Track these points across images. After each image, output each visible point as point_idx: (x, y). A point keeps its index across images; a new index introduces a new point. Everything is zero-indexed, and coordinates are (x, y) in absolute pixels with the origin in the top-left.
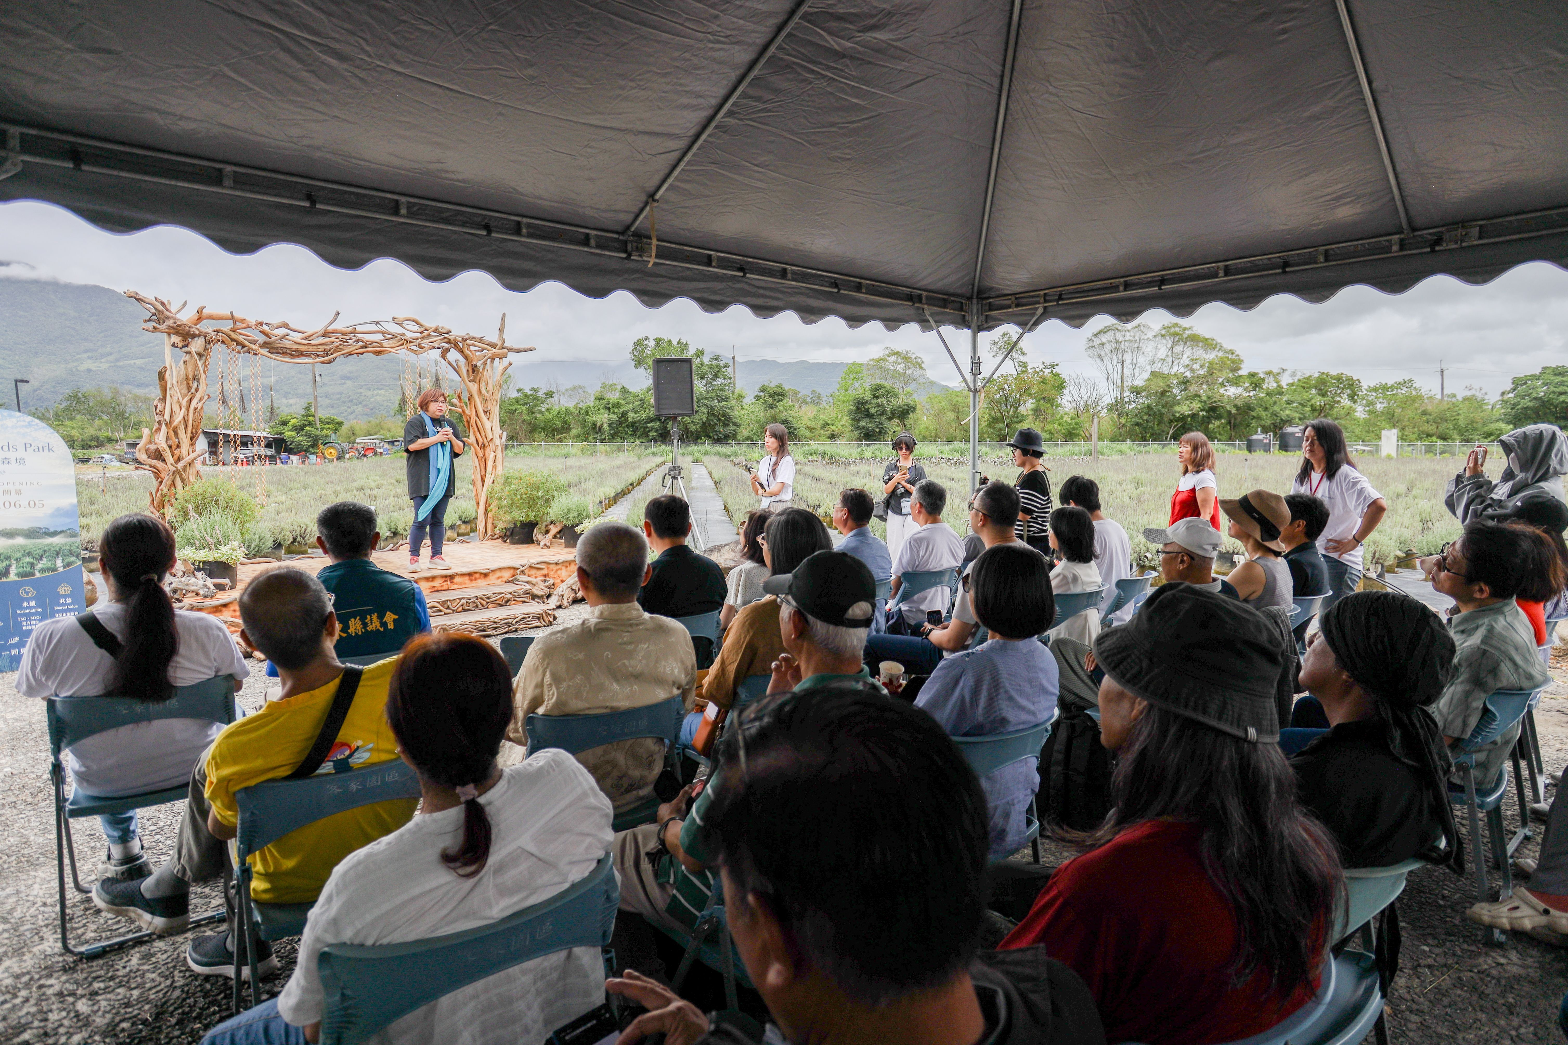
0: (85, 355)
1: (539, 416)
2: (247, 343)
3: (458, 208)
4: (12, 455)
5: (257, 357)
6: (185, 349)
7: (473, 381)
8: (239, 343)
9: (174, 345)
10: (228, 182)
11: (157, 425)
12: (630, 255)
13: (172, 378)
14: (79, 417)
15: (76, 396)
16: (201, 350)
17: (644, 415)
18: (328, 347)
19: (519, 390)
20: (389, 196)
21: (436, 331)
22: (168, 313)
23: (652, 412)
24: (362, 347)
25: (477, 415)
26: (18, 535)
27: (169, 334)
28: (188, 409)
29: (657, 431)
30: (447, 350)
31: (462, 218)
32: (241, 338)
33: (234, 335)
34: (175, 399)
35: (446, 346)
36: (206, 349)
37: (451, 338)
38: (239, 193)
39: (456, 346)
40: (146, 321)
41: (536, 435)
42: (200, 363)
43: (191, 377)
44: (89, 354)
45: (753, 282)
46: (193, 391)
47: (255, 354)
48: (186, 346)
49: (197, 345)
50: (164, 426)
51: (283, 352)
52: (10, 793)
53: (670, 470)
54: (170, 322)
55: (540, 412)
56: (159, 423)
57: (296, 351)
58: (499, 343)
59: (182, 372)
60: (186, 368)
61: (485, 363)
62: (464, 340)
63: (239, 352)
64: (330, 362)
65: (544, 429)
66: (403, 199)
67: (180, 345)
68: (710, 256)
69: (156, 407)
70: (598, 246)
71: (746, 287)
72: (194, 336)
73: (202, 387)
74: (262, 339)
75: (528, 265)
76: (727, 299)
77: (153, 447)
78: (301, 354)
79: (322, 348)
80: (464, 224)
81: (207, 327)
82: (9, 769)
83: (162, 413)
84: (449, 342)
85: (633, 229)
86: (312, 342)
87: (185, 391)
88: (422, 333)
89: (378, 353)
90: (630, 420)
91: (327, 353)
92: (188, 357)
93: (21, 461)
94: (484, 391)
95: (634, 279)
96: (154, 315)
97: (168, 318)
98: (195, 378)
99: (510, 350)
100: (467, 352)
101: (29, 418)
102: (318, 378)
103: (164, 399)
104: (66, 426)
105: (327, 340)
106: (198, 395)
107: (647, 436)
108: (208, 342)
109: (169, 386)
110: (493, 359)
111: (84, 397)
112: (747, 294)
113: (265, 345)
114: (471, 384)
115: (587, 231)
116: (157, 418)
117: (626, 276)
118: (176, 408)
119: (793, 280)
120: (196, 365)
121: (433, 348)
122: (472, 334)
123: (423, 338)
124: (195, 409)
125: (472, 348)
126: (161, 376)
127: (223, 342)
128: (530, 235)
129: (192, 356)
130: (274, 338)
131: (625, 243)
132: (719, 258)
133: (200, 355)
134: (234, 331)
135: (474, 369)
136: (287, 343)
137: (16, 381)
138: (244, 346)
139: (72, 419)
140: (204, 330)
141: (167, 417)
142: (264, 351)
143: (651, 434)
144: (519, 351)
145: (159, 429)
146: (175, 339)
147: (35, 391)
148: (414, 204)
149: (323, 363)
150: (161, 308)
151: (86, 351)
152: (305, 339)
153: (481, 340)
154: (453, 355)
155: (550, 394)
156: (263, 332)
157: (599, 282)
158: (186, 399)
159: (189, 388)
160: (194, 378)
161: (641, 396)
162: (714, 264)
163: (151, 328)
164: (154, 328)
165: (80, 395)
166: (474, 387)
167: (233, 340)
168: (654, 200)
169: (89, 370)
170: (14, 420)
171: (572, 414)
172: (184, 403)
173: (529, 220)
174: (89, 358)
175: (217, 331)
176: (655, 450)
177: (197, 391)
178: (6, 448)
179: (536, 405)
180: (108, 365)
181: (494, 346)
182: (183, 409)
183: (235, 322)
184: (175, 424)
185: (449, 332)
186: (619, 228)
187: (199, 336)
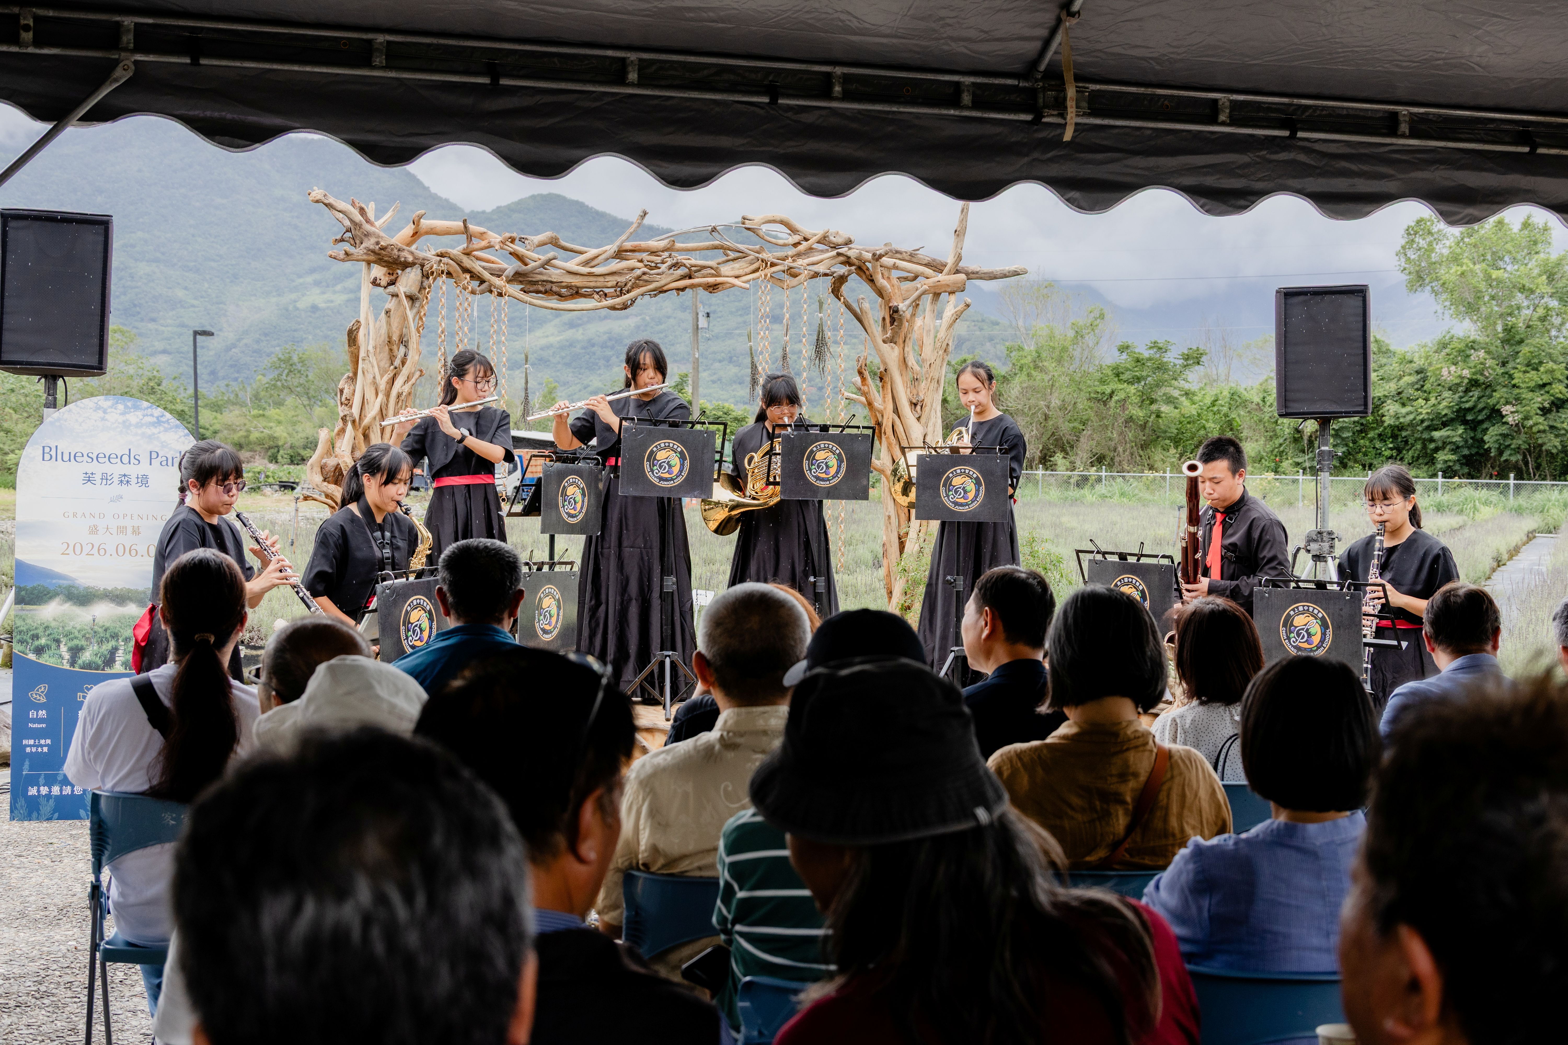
0: (309, 279)
1: (1165, 408)
2: (486, 275)
3: (722, 61)
4: (133, 471)
5: (503, 300)
6: (391, 289)
7: (892, 340)
8: (474, 276)
9: (375, 283)
10: (378, 60)
11: (340, 424)
12: (1039, 116)
13: (368, 341)
14: (290, 401)
15: (288, 361)
16: (414, 290)
17: (1423, 409)
18: (622, 279)
19: (1123, 349)
20: (610, 53)
21: (824, 240)
22: (367, 227)
23: (1446, 403)
24: (683, 277)
25: (896, 411)
26: (131, 599)
27: (369, 263)
28: (388, 395)
29: (1456, 449)
30: (842, 280)
31: (732, 77)
32: (477, 267)
33: (467, 262)
34: (369, 377)
35: (842, 270)
36: (422, 288)
37: (852, 254)
38: (393, 74)
39: (861, 270)
40: (337, 241)
41: (1157, 455)
42: (410, 314)
43: (395, 338)
44: (317, 276)
45: (1317, 147)
46: (397, 362)
47: (500, 295)
48: (392, 283)
49: (409, 280)
50: (350, 426)
51: (548, 289)
52: (68, 971)
53: (1310, 540)
54: (370, 243)
55: (1170, 400)
56: (344, 419)
57: (569, 287)
58: (950, 260)
59: (384, 331)
60: (389, 324)
61: (916, 305)
62: (877, 258)
63: (473, 292)
64: (625, 307)
65: (1177, 441)
66: (633, 56)
67: (384, 283)
68: (1215, 101)
69: (342, 391)
70: (977, 105)
71: (1302, 157)
72: (405, 265)
73: (412, 357)
74: (511, 267)
75: (844, 149)
76: (1260, 185)
77: (331, 462)
78: (576, 293)
79: (612, 281)
80: (732, 88)
81: (427, 250)
82: (74, 943)
83: (348, 403)
84: (848, 262)
85: (1042, 67)
86: (596, 270)
87: (385, 363)
88: (795, 245)
89: (713, 288)
90: (1388, 421)
91: (621, 289)
92: (391, 304)
93: (143, 480)
94: (912, 361)
95: (1051, 160)
96: (349, 230)
97: (367, 235)
98: (403, 341)
99: (971, 275)
100: (881, 281)
101: (159, 411)
102: (703, 322)
103: (353, 379)
104: (269, 419)
105: (624, 264)
106: (405, 371)
107: (1432, 461)
108: (426, 276)
109: (362, 354)
110: (937, 295)
111: (302, 361)
112: (1304, 170)
113: (518, 277)
114: (886, 347)
115: (955, 78)
116: (341, 411)
117: (1036, 155)
118: (370, 394)
119: (1413, 135)
120: (405, 318)
121: (816, 275)
122: (896, 246)
123: (799, 255)
124: (399, 395)
125: (895, 274)
126: (352, 337)
127: (449, 274)
128: (847, 96)
129: (400, 303)
130: (532, 265)
131: (1032, 93)
132: (1234, 104)
133: (412, 298)
134: (468, 254)
135: (894, 315)
136: (554, 274)
137: (196, 333)
138: (482, 282)
139: (279, 404)
140: (421, 254)
141: (355, 411)
142: (514, 289)
143: (1443, 457)
144: (992, 277)
145: (343, 431)
146: (378, 271)
147: (228, 349)
148: (652, 62)
149: (613, 308)
150: (358, 218)
151: (312, 271)
152: (586, 263)
153: (912, 257)
154: (856, 287)
155: (1194, 358)
156: (514, 254)
157: (980, 170)
158: (387, 377)
159: (392, 358)
160: (401, 341)
161: (1419, 363)
162: (1222, 118)
163: (342, 255)
164: (347, 254)
165: (295, 359)
166: (892, 353)
167: (466, 270)
168: (1072, 15)
169: (314, 308)
170: (139, 414)
171: (1244, 403)
172: (383, 383)
173: (846, 70)
174: (317, 283)
175: (441, 255)
176: (1445, 498)
177: (403, 363)
178: (125, 459)
179: (1158, 385)
180: (344, 297)
181: (937, 267)
182: (381, 396)
183: (470, 238)
184: (366, 421)
185: (848, 242)
186: (1017, 67)
187: (412, 265)
